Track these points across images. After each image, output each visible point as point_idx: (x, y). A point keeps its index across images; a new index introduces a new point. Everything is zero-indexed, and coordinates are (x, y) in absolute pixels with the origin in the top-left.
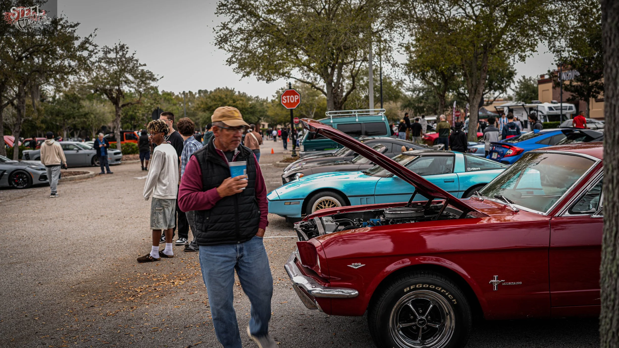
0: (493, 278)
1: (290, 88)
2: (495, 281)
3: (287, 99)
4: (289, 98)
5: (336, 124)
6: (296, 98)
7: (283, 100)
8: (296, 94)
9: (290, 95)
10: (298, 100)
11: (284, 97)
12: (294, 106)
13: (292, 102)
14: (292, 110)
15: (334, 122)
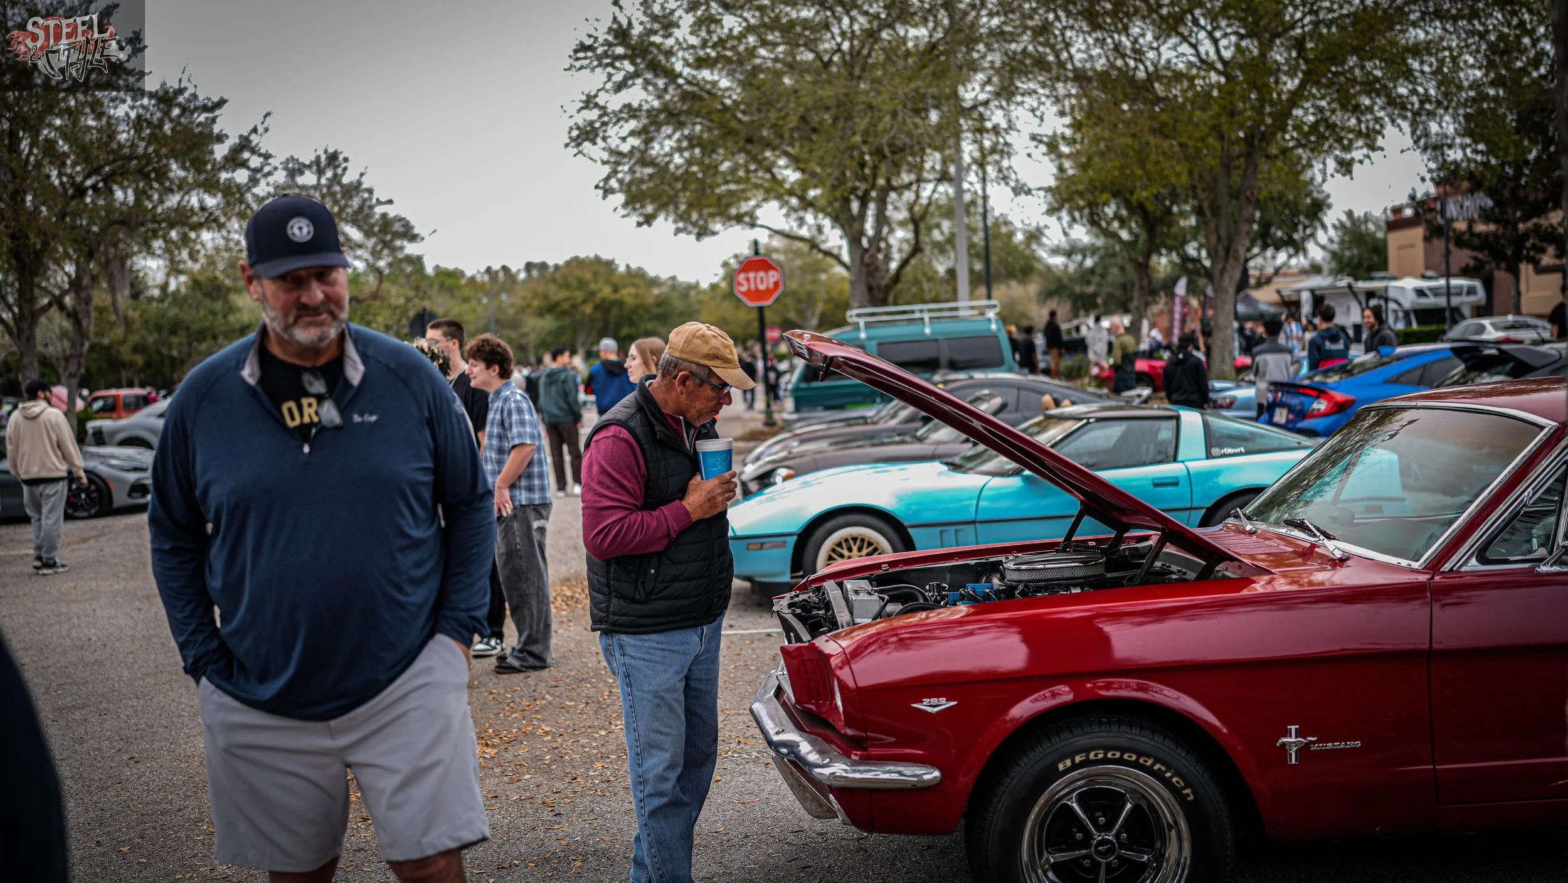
0: (1287, 733)
1: (757, 253)
2: (1291, 740)
3: (748, 279)
4: (755, 278)
5: (874, 343)
6: (773, 277)
7: (740, 284)
8: (772, 268)
9: (756, 270)
10: (776, 284)
11: (742, 277)
12: (767, 299)
13: (762, 287)
14: (761, 310)
15: (869, 339)
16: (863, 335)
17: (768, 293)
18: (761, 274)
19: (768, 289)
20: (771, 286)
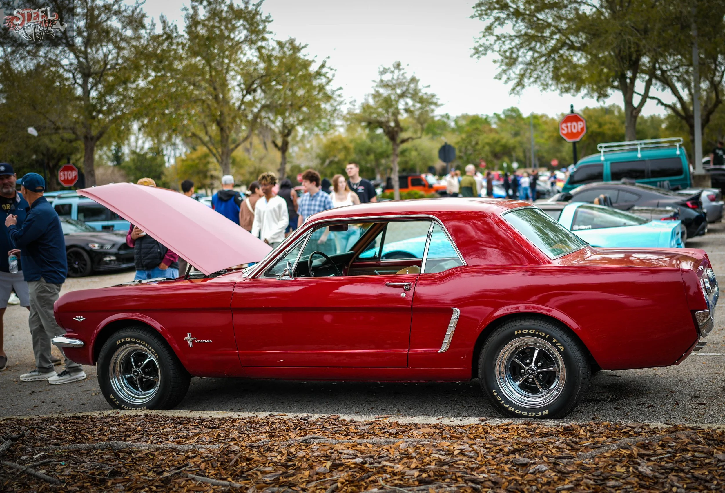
0: (187, 336)
1: (572, 111)
2: (189, 338)
3: (567, 127)
4: (571, 126)
5: (609, 163)
6: (580, 125)
7: (563, 129)
8: (580, 120)
9: (571, 121)
10: (582, 129)
11: (564, 126)
12: (577, 137)
13: (575, 131)
14: (574, 143)
15: (606, 160)
16: (602, 158)
17: (578, 134)
18: (574, 123)
19: (578, 132)
20: (579, 130)
